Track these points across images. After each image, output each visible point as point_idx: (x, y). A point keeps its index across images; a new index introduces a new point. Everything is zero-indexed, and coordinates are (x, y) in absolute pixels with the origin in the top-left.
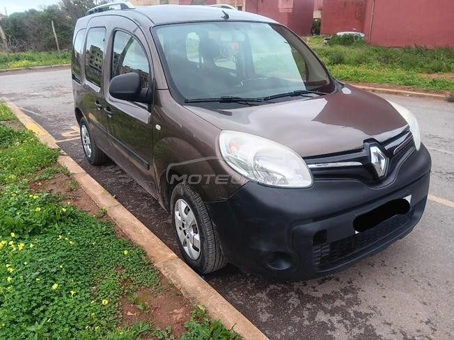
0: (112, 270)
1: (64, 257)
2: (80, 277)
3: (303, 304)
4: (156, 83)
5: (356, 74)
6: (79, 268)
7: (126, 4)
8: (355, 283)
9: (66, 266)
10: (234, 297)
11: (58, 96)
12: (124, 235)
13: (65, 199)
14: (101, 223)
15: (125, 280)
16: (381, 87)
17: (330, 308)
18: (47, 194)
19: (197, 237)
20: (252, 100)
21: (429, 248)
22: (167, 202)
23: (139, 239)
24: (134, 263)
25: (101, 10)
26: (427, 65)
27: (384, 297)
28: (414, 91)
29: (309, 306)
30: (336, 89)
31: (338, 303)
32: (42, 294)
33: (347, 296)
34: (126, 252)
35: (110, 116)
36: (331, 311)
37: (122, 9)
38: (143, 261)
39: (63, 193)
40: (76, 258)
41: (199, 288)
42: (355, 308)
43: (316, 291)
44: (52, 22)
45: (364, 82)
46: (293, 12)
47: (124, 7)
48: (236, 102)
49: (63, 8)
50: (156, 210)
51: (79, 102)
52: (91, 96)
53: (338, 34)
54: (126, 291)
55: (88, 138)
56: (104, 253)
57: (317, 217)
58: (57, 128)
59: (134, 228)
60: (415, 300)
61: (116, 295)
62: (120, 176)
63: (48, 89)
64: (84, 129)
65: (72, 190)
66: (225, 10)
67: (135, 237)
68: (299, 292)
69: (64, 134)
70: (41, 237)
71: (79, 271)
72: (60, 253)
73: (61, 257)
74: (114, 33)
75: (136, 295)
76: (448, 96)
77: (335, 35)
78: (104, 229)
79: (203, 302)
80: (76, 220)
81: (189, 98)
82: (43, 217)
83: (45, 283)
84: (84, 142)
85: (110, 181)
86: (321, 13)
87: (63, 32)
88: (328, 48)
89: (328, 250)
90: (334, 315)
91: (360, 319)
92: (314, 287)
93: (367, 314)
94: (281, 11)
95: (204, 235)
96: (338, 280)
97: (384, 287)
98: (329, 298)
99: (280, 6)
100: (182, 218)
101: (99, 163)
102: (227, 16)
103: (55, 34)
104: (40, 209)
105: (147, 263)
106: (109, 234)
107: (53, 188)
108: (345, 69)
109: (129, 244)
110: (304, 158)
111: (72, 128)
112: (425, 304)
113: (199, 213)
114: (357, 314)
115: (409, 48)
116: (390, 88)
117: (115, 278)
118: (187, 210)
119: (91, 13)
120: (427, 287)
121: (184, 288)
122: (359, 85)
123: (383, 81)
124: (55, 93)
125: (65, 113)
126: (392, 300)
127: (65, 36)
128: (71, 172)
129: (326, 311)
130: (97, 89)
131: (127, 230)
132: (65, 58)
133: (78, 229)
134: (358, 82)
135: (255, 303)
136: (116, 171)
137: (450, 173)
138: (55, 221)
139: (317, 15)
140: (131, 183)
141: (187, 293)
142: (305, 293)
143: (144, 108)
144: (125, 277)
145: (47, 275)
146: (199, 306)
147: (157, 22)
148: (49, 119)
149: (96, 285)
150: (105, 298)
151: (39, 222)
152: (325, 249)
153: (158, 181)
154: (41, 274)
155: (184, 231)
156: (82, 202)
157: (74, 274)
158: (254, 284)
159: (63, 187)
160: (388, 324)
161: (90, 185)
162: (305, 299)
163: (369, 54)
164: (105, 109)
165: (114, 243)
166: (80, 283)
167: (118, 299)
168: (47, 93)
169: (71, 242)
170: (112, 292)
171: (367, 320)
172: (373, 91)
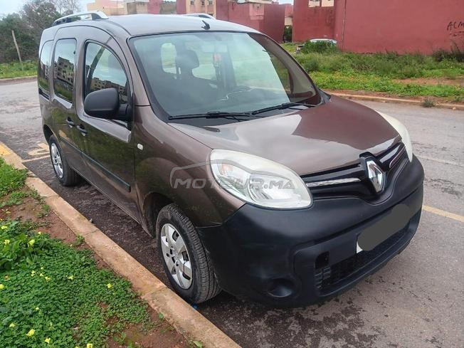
0: (95, 307)
1: (40, 296)
2: (60, 318)
3: (304, 329)
4: (136, 99)
5: (332, 81)
6: (58, 308)
7: (98, 13)
8: (355, 302)
9: (44, 306)
10: (231, 327)
11: (22, 111)
12: (105, 266)
13: (36, 227)
14: (79, 252)
15: (111, 318)
16: (357, 94)
17: (332, 332)
18: (16, 223)
19: (188, 265)
20: (240, 115)
21: (424, 259)
22: (151, 227)
23: (122, 269)
24: (119, 297)
25: (69, 20)
26: (399, 71)
27: (387, 316)
28: (389, 97)
29: (310, 332)
30: (322, 99)
31: (341, 326)
32: (17, 342)
33: (349, 318)
34: (109, 286)
35: (84, 135)
36: (334, 335)
37: (93, 19)
38: (129, 293)
39: (34, 220)
40: (54, 296)
41: (193, 321)
42: (359, 330)
43: (317, 314)
44: (13, 31)
45: (341, 89)
46: (264, 20)
47: (95, 17)
48: (223, 117)
49: (24, 16)
50: (137, 233)
51: (47, 118)
52: (60, 110)
53: (311, 41)
54: (113, 331)
55: (58, 157)
56: (84, 287)
57: (318, 239)
58: (22, 147)
59: (116, 256)
60: (418, 317)
61: (102, 336)
62: (96, 197)
63: (10, 103)
64: (54, 148)
65: (43, 216)
66: (205, 19)
67: (117, 267)
68: (299, 317)
69: (31, 153)
70: (12, 273)
71: (58, 311)
72: (34, 291)
73: (37, 296)
74: (86, 45)
75: (124, 335)
76: (423, 101)
77: (308, 42)
78: (83, 259)
79: (199, 338)
80: (51, 252)
81: (174, 114)
82: (13, 250)
83: (20, 329)
84: (54, 161)
85: (84, 203)
86: (293, 21)
87: (25, 42)
88: (302, 55)
89: (329, 272)
90: (338, 340)
91: (364, 343)
92: (313, 310)
93: (371, 337)
94: (252, 18)
95: (197, 263)
96: (337, 300)
97: (385, 305)
98: (330, 321)
99: (251, 14)
100: (170, 243)
101: (71, 183)
102: (207, 26)
103: (16, 44)
104: (9, 241)
105: (133, 296)
106: (88, 265)
107: (22, 215)
108: (321, 76)
109: (112, 275)
110: (302, 177)
111: (39, 145)
112: (428, 320)
113: (190, 239)
114: (362, 337)
115: (381, 54)
116: (366, 95)
117: (99, 316)
118: (175, 236)
119: (58, 23)
120: (428, 302)
121: (177, 323)
122: (336, 92)
123: (359, 88)
124: (18, 107)
125: (31, 129)
126: (395, 318)
127: (27, 46)
128: (42, 195)
129: (329, 336)
130: (68, 105)
131: (108, 259)
132: (28, 70)
133: (54, 262)
134: (334, 89)
135: (254, 333)
136: (92, 192)
137: (435, 180)
138: (27, 254)
139: (288, 22)
140: (108, 205)
141: (181, 328)
142: (306, 317)
143: (124, 126)
144: (110, 313)
145: (22, 318)
146: (195, 342)
147: (134, 34)
148: (14, 137)
149: (77, 325)
150: (90, 340)
151: (9, 256)
152: (326, 271)
153: (142, 205)
154: (14, 318)
155: (173, 258)
156: (56, 229)
157: (52, 314)
158: (250, 311)
159: (34, 213)
160: (393, 345)
161: (63, 208)
162: (306, 324)
163: (343, 61)
164: (78, 127)
165: (95, 276)
166: (59, 324)
167: (104, 340)
168: (9, 108)
169: (46, 278)
170: (97, 333)
171: (372, 343)
172: (350, 98)
